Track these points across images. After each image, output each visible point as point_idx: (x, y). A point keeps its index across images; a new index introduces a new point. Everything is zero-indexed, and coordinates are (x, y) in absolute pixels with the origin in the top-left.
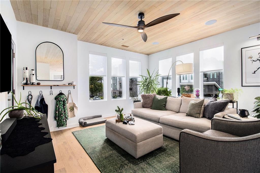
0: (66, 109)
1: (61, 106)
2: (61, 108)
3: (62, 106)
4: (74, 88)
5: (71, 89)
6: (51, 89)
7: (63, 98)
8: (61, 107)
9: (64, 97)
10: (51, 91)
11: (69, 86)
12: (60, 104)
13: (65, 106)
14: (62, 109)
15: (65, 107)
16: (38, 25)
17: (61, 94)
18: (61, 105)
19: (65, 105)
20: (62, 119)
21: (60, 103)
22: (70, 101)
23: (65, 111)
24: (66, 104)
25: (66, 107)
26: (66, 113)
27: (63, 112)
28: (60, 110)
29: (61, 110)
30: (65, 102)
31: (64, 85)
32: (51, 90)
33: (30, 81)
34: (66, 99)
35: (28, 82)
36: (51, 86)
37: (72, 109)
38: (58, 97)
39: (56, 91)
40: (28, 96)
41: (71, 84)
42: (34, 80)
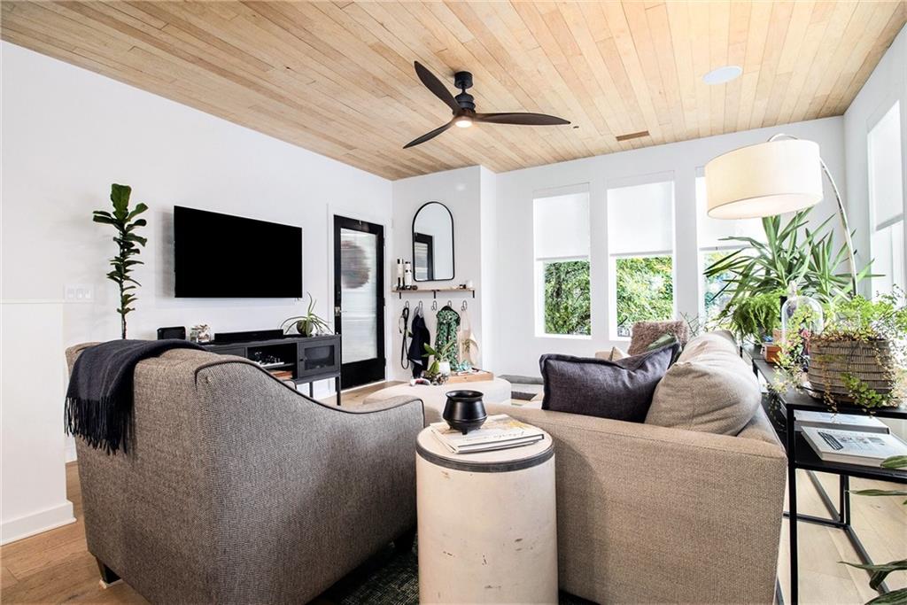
1: (443, 334)
2: (442, 340)
4: (474, 297)
5: (467, 297)
6: (435, 298)
8: (442, 337)
10: (434, 302)
12: (441, 329)
13: (451, 336)
17: (447, 308)
18: (443, 332)
19: (450, 332)
21: (442, 327)
22: (463, 326)
24: (452, 331)
25: (451, 338)
30: (452, 326)
31: (451, 291)
32: (435, 300)
33: (404, 283)
34: (458, 321)
35: (402, 285)
36: (434, 292)
37: (467, 343)
38: (438, 315)
39: (442, 302)
40: (404, 311)
41: (465, 287)
42: (409, 282)
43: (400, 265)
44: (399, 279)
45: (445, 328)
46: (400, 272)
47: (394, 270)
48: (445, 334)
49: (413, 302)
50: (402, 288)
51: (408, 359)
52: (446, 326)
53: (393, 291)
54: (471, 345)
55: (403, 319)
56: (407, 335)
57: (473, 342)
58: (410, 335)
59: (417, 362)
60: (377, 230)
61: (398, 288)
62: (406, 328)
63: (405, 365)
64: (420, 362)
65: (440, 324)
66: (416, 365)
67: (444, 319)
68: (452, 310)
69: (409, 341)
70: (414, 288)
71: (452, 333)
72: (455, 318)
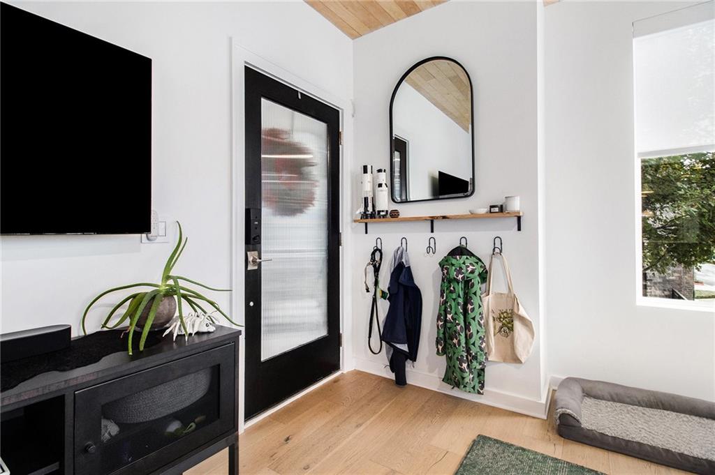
0: (474, 319)
1: (454, 300)
2: (453, 311)
3: (458, 304)
4: (519, 229)
5: (506, 231)
6: (432, 231)
7: (461, 268)
8: (453, 307)
9: (463, 266)
10: (432, 240)
11: (489, 217)
12: (451, 292)
13: (472, 304)
14: (456, 313)
15: (470, 307)
16: (395, 21)
17: (460, 251)
18: (454, 296)
19: (471, 298)
20: (456, 356)
21: (452, 288)
22: (497, 284)
23: (467, 326)
24: (473, 296)
25: (473, 310)
26: (471, 336)
27: (458, 327)
28: (449, 316)
29: (452, 317)
30: (473, 285)
31: (473, 217)
32: (432, 235)
33: (374, 206)
34: (484, 277)
35: (370, 209)
36: (432, 220)
37: (507, 322)
38: (443, 265)
39: (447, 240)
40: (373, 254)
41: (502, 209)
42: (384, 203)
43: (368, 176)
44: (366, 199)
45: (460, 288)
46: (367, 188)
47: (358, 184)
48: (461, 301)
49: (390, 238)
50: (370, 215)
51: (382, 338)
52: (461, 286)
53: (355, 221)
54: (517, 325)
55: (371, 268)
56: (379, 294)
57: (522, 319)
58: (384, 295)
59: (398, 346)
60: (328, 115)
61: (365, 215)
62: (376, 283)
63: (376, 350)
64: (404, 347)
65: (447, 281)
66: (397, 351)
67: (459, 271)
68: (472, 255)
69: (384, 306)
70: (394, 214)
71: (475, 300)
72: (478, 270)
